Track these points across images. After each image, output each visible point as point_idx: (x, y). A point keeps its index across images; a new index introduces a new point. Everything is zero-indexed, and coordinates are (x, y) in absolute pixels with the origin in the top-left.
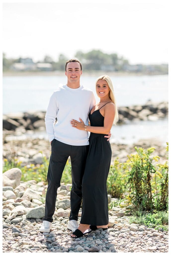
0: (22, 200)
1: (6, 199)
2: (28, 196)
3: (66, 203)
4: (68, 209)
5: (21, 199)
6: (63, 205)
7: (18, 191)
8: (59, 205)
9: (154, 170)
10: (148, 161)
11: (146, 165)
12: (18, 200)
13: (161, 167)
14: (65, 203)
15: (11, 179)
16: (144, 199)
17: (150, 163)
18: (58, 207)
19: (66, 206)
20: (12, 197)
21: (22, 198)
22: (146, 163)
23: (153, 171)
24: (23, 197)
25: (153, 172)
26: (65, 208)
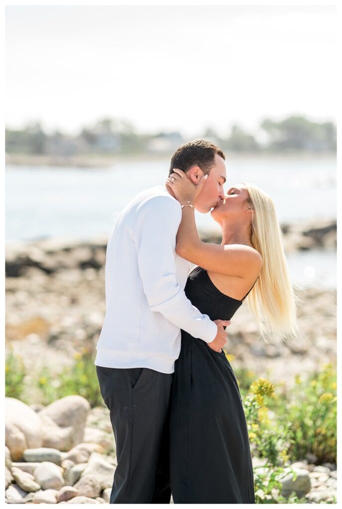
0: (74, 494)
1: (38, 486)
2: (91, 481)
5: (73, 492)
7: (72, 463)
12: (66, 493)
15: (62, 426)
20: (52, 484)
21: (77, 488)
24: (81, 485)
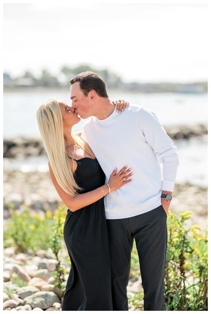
3: (46, 299)
4: (48, 309)
6: (42, 302)
8: (35, 303)
9: (191, 248)
10: (181, 233)
11: (178, 239)
13: (199, 239)
14: (44, 298)
16: (175, 299)
17: (184, 237)
18: (33, 306)
19: (46, 303)
22: (177, 237)
23: (189, 250)
25: (188, 252)
26: (44, 308)
